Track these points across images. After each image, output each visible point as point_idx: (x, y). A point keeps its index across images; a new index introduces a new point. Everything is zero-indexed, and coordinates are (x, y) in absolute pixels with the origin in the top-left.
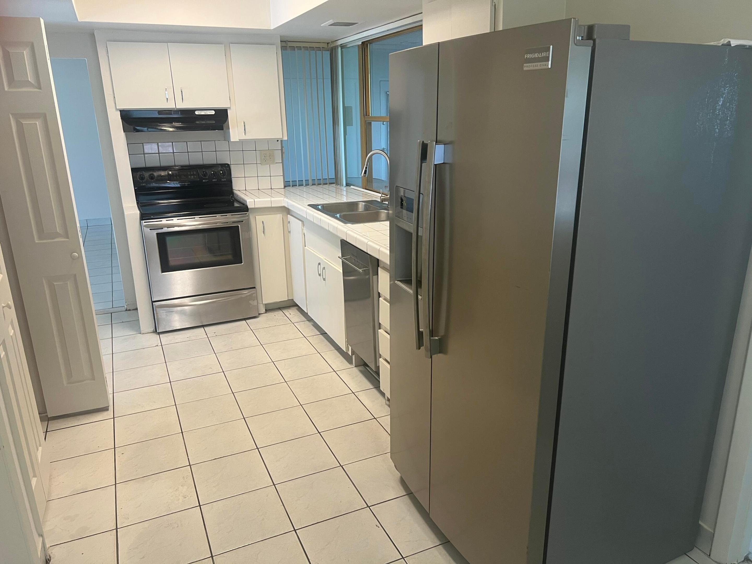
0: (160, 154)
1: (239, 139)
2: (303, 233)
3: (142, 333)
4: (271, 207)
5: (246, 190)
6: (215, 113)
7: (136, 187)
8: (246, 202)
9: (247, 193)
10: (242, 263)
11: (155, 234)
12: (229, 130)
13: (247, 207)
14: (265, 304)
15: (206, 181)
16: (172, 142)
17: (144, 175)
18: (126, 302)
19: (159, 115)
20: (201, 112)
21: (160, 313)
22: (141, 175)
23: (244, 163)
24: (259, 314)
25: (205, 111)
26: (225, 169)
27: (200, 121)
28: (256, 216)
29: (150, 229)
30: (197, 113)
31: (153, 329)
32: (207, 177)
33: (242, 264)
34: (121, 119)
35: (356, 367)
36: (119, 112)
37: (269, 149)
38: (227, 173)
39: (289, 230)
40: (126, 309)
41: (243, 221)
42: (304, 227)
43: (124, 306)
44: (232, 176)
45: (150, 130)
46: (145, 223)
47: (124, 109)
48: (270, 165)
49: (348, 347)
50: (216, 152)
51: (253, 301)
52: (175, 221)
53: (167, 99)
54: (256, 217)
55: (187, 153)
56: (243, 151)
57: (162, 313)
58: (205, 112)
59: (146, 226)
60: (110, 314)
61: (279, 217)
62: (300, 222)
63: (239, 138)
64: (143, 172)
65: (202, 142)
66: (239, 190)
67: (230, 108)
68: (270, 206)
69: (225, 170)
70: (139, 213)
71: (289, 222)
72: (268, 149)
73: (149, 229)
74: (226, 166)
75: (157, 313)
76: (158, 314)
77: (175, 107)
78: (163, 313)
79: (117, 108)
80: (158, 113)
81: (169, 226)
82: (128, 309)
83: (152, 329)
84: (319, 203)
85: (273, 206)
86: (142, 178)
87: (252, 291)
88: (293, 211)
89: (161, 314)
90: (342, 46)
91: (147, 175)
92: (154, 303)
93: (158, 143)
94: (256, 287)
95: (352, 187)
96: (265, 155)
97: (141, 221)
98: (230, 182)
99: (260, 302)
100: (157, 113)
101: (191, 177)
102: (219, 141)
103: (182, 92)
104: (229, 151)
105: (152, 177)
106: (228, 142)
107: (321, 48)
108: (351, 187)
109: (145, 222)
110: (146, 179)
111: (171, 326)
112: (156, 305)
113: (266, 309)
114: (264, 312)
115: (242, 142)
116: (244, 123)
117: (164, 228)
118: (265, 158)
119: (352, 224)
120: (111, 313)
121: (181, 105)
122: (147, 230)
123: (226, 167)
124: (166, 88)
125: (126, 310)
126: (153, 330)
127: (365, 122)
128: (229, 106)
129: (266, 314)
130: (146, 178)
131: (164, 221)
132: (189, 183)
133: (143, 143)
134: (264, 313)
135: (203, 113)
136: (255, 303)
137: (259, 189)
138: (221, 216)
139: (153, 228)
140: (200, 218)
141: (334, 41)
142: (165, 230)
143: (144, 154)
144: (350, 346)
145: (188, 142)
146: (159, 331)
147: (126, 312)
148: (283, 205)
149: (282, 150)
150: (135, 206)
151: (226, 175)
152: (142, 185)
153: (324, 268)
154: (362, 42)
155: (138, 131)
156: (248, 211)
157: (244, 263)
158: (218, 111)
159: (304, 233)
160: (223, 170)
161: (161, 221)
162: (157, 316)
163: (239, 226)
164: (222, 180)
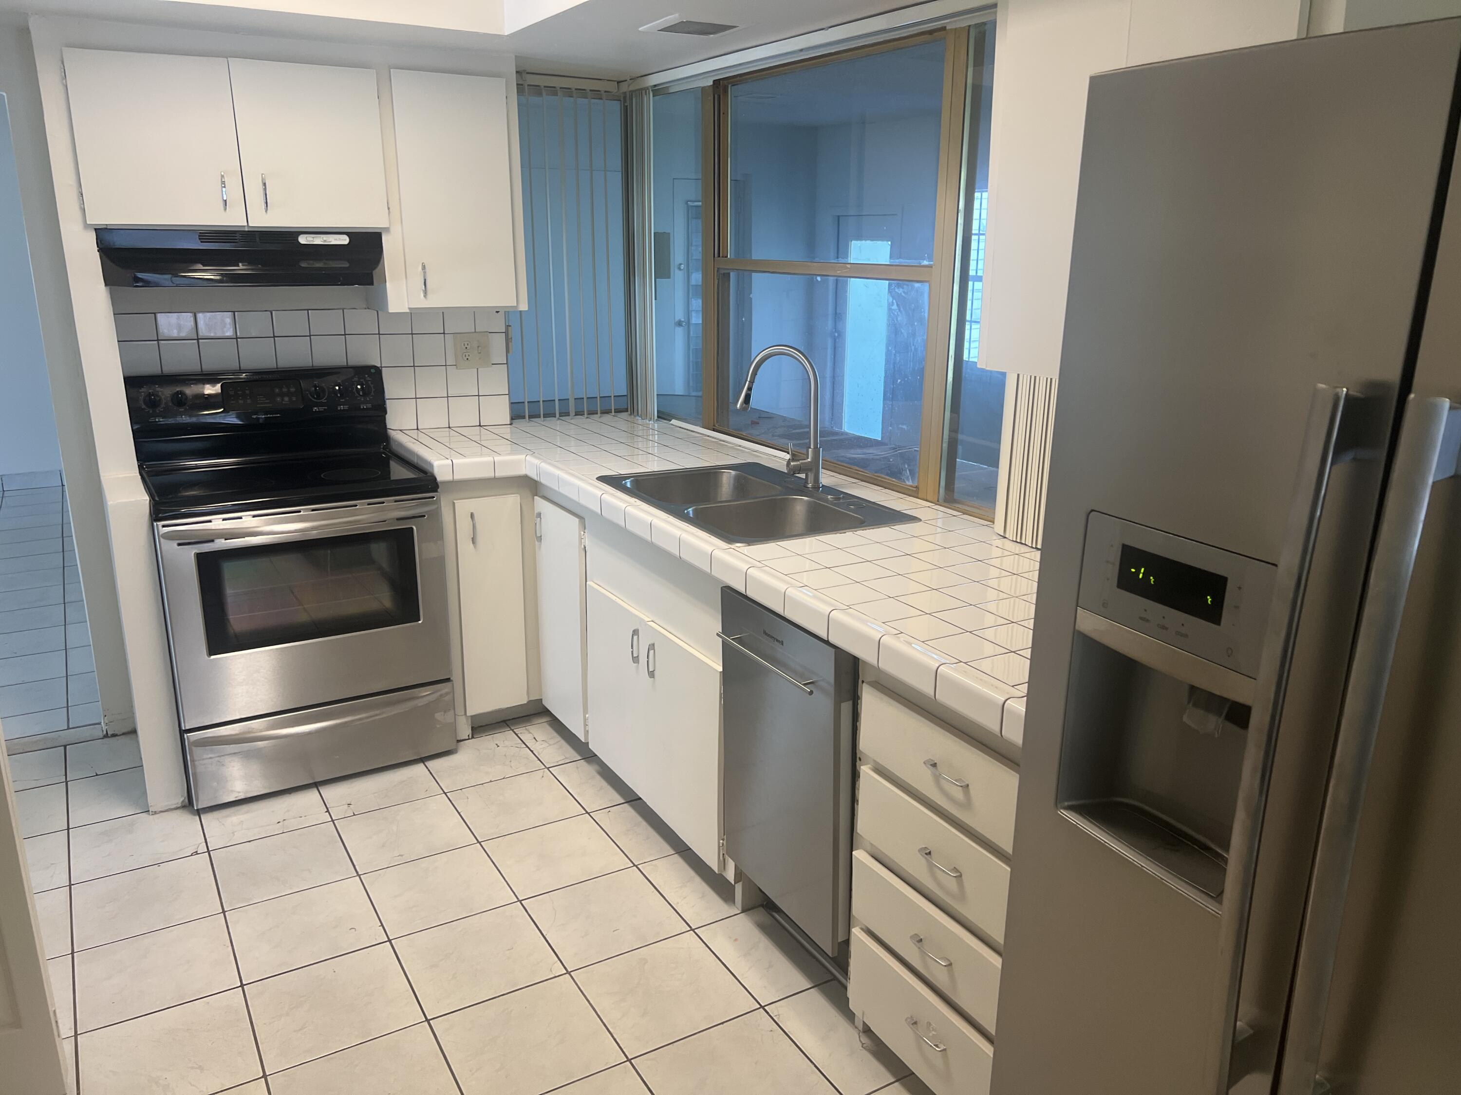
0: (200, 341)
1: (409, 308)
2: (583, 546)
3: (150, 812)
4: (495, 478)
5: (418, 429)
6: (350, 240)
7: (137, 423)
8: (431, 465)
9: (423, 438)
10: (419, 620)
11: (193, 555)
12: (386, 285)
13: (436, 479)
14: (472, 717)
15: (321, 409)
16: (234, 312)
17: (158, 396)
18: (105, 716)
19: (202, 242)
20: (313, 238)
21: (203, 759)
22: (150, 395)
23: (415, 365)
24: (459, 741)
25: (325, 237)
26: (368, 379)
27: (311, 262)
28: (455, 501)
29: (179, 545)
30: (303, 240)
31: (182, 799)
32: (323, 401)
33: (420, 622)
34: (98, 251)
35: (744, 910)
36: (93, 236)
37: (477, 331)
38: (373, 390)
39: (538, 535)
40: (105, 732)
41: (425, 516)
42: (586, 531)
43: (100, 724)
44: (387, 396)
45: (178, 283)
46: (164, 528)
47: (107, 225)
48: (477, 369)
49: (724, 860)
50: (345, 337)
51: (445, 712)
52: (248, 520)
53: (226, 201)
54: (454, 503)
55: (273, 339)
56: (412, 334)
57: (204, 760)
58: (325, 239)
59: (169, 537)
60: (63, 748)
61: (511, 502)
62: (577, 520)
63: (408, 305)
64: (157, 386)
65: (309, 311)
66: (401, 430)
67: (387, 230)
68: (491, 475)
69: (369, 382)
70: (148, 502)
71: (539, 515)
72: (474, 331)
73: (174, 544)
74: (373, 371)
75: (193, 761)
76: (196, 763)
77: (246, 224)
78: (211, 758)
79: (88, 223)
80: (200, 239)
81: (229, 535)
82: (110, 733)
83: (180, 798)
84: (624, 471)
85: (498, 475)
86: (153, 402)
87: (444, 688)
88: (547, 487)
89: (205, 762)
90: (657, 90)
91: (166, 392)
92: (185, 735)
93: (195, 313)
94: (451, 679)
95: (674, 422)
96: (466, 346)
97: (155, 524)
98: (381, 409)
99: (460, 710)
100: (198, 236)
101: (283, 400)
102: (355, 309)
103: (265, 184)
104: (378, 335)
105: (180, 401)
106: (376, 312)
107: (603, 92)
108: (671, 422)
109: (164, 526)
110: (163, 405)
111: (232, 791)
112: (192, 739)
113: (473, 726)
114: (469, 736)
115: (413, 314)
116: (424, 267)
117: (215, 540)
118: (467, 352)
119: (749, 543)
120: (65, 746)
121: (261, 220)
122: (170, 548)
123: (370, 374)
124: (222, 173)
125: (106, 736)
126: (183, 801)
127: (718, 271)
128: (388, 226)
129: (473, 739)
130: (164, 401)
131: (218, 523)
132: (279, 415)
133: (155, 314)
134: (467, 738)
135: (318, 240)
136: (449, 717)
137: (449, 427)
138: (369, 504)
139: (185, 541)
140: (313, 510)
141: (638, 77)
142: (221, 544)
143: (158, 340)
144: (730, 859)
145: (273, 312)
146: (200, 807)
147: (106, 740)
148: (523, 472)
149: (506, 333)
150: (138, 476)
151: (372, 394)
152: (152, 419)
153: (652, 647)
154: (714, 81)
155: (147, 284)
156: (436, 491)
157: (423, 621)
158: (357, 237)
159: (585, 547)
160: (364, 383)
161: (210, 521)
162: (194, 766)
163: (414, 528)
164: (362, 407)
